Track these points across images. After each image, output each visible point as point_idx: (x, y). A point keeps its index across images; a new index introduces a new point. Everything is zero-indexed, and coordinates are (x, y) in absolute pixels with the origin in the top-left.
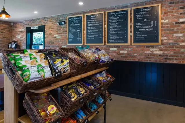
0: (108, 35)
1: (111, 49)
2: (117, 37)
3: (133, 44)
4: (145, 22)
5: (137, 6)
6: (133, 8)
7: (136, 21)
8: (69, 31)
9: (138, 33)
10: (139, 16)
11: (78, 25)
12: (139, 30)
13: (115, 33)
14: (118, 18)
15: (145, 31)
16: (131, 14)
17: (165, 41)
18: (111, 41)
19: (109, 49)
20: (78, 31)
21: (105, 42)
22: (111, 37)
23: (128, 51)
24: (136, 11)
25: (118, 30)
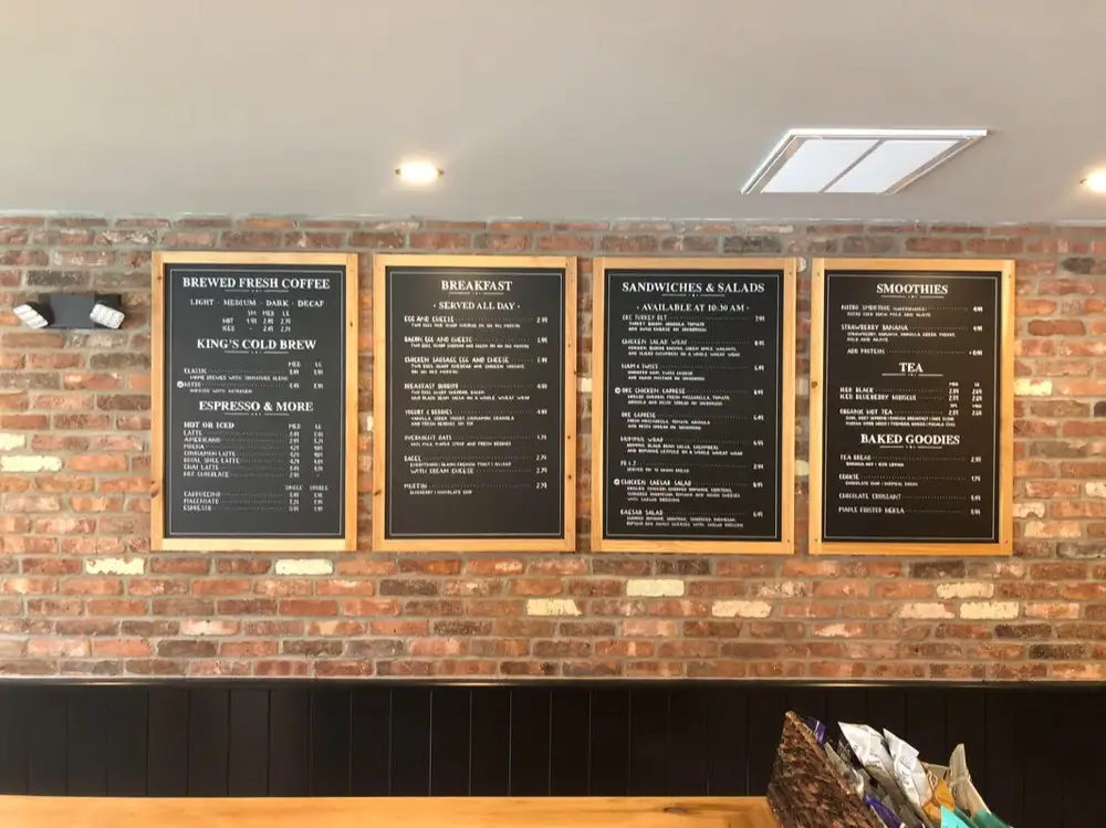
0: (612, 470)
1: (638, 587)
2: (684, 488)
3: (816, 545)
4: (909, 383)
5: (853, 249)
6: (820, 266)
7: (843, 367)
8: (179, 407)
9: (858, 460)
10: (866, 331)
11: (293, 354)
12: (864, 438)
13: (669, 449)
14: (696, 327)
15: (902, 452)
16: (803, 306)
17: (1033, 530)
18: (633, 517)
19: (616, 590)
20: (296, 416)
21: (582, 526)
22: (635, 488)
23: (775, 602)
24: (843, 288)
25: (696, 425)
